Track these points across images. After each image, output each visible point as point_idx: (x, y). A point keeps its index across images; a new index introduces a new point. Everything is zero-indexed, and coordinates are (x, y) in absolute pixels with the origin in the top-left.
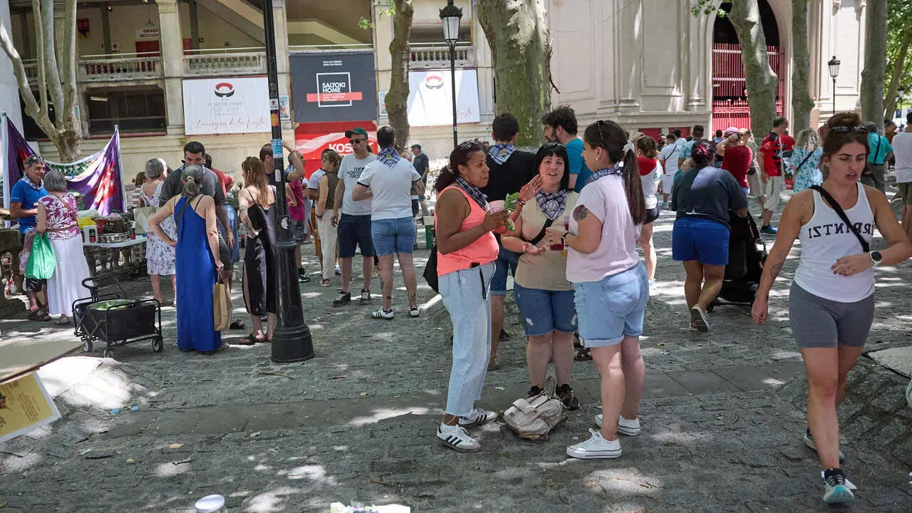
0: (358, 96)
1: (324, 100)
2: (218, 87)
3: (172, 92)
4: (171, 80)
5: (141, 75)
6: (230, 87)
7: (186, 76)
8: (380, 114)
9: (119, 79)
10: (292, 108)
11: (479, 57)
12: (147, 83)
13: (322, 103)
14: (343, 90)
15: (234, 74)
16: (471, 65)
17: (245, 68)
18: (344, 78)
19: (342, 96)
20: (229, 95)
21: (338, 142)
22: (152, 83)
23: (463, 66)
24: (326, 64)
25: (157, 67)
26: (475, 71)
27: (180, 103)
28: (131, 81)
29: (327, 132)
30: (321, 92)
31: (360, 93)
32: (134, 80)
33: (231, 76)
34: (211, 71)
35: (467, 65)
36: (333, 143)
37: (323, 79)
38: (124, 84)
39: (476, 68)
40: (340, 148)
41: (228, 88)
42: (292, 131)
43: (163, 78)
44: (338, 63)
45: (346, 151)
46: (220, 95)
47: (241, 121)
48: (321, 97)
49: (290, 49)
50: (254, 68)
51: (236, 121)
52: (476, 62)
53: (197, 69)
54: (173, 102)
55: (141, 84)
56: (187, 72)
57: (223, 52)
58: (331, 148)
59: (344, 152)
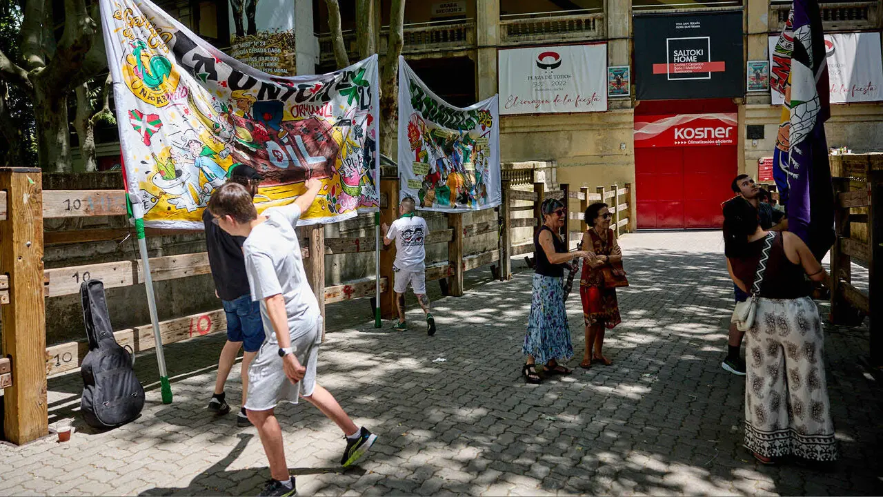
0: (720, 67)
1: (675, 72)
2: (541, 57)
3: (486, 63)
4: (485, 50)
5: (451, 46)
6: (556, 56)
7: (502, 45)
8: (748, 90)
9: (423, 50)
10: (632, 83)
12: (456, 55)
13: (672, 75)
14: (699, 59)
15: (561, 40)
16: (872, 27)
17: (575, 34)
18: (701, 45)
19: (699, 67)
20: (554, 66)
21: (685, 126)
22: (462, 54)
23: (862, 27)
24: (679, 26)
25: (469, 35)
26: (878, 34)
27: (493, 77)
28: (436, 52)
29: (673, 114)
30: (671, 61)
31: (722, 63)
32: (440, 52)
33: (558, 44)
34: (532, 38)
35: (867, 27)
36: (679, 127)
37: (675, 46)
38: (429, 56)
39: (879, 30)
40: (689, 133)
41: (553, 58)
42: (632, 110)
43: (475, 48)
44: (695, 25)
45: (696, 137)
46: (544, 67)
47: (567, 99)
48: (672, 68)
49: (634, 9)
50: (587, 33)
51: (561, 98)
52: (878, 21)
53: (516, 35)
54: (486, 75)
55: (449, 55)
56: (503, 39)
57: (548, 15)
58: (677, 133)
59: (694, 139)
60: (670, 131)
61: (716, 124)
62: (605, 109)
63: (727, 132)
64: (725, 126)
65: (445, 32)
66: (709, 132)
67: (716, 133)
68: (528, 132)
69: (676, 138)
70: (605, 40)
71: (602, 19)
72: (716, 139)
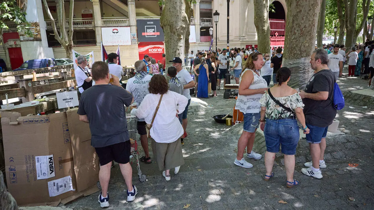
0: (158, 34)
2: (113, 30)
3: (98, 31)
4: (97, 28)
5: (88, 26)
6: (117, 30)
7: (103, 26)
9: (80, 27)
10: (137, 37)
11: (196, 21)
12: (89, 28)
13: (147, 36)
14: (154, 32)
15: (118, 26)
16: (194, 24)
17: (122, 24)
18: (154, 28)
19: (153, 34)
20: (117, 33)
21: (151, 48)
22: (91, 28)
24: (148, 23)
25: (93, 23)
26: (194, 26)
27: (101, 35)
29: (148, 45)
30: (147, 32)
31: (159, 33)
32: (85, 27)
33: (118, 27)
34: (110, 25)
36: (150, 49)
37: (148, 28)
38: (82, 29)
39: (195, 25)
40: (152, 50)
41: (116, 30)
42: (138, 45)
43: (95, 27)
44: (152, 23)
46: (114, 33)
47: (121, 41)
48: (147, 34)
49: (137, 18)
50: (125, 24)
51: (119, 41)
52: (195, 23)
53: (106, 24)
54: (99, 35)
55: (87, 29)
56: (103, 25)
57: (114, 18)
58: (150, 50)
59: (154, 52)
60: (148, 50)
61: (159, 48)
62: (131, 44)
63: (161, 50)
64: (161, 48)
65: (86, 22)
66: (157, 50)
67: (159, 50)
68: (111, 50)
69: (149, 51)
70: (130, 26)
71: (128, 20)
72: (159, 51)
